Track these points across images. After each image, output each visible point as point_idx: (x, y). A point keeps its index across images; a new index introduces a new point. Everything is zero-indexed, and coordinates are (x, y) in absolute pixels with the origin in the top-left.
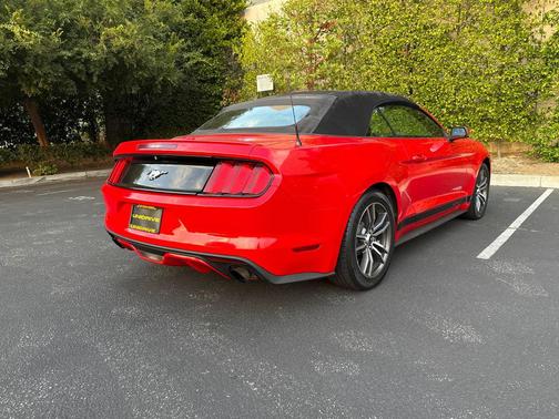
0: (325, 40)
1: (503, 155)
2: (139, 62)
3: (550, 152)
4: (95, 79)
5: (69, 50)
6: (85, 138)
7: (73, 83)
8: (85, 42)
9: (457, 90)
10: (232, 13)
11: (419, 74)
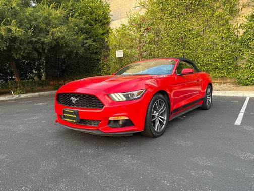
0: (147, 35)
1: (224, 83)
2: (66, 43)
3: (245, 81)
4: (46, 51)
5: (35, 38)
6: (36, 78)
7: (36, 52)
8: (42, 35)
9: (204, 56)
10: (104, 24)
11: (187, 49)
